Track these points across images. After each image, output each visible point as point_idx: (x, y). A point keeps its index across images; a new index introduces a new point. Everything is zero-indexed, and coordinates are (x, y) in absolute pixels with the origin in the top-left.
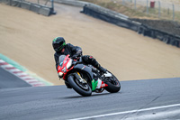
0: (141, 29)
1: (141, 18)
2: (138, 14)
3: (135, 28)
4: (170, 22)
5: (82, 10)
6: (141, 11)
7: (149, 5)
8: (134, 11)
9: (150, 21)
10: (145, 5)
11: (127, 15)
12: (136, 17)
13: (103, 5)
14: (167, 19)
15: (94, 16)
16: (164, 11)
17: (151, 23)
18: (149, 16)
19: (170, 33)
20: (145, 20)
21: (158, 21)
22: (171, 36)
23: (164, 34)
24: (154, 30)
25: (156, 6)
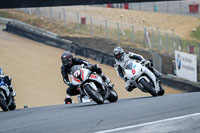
0: (72, 47)
1: (71, 36)
2: (68, 31)
3: (65, 47)
4: (103, 39)
5: (5, 27)
6: (70, 28)
7: (80, 22)
8: (63, 28)
9: (81, 39)
10: (75, 21)
11: (56, 32)
12: (66, 35)
13: (28, 21)
14: (100, 36)
15: (18, 34)
16: (97, 28)
17: (83, 41)
18: (80, 33)
19: (104, 52)
20: (76, 38)
21: (91, 39)
22: (104, 54)
23: (97, 53)
24: (87, 49)
25: (88, 22)
